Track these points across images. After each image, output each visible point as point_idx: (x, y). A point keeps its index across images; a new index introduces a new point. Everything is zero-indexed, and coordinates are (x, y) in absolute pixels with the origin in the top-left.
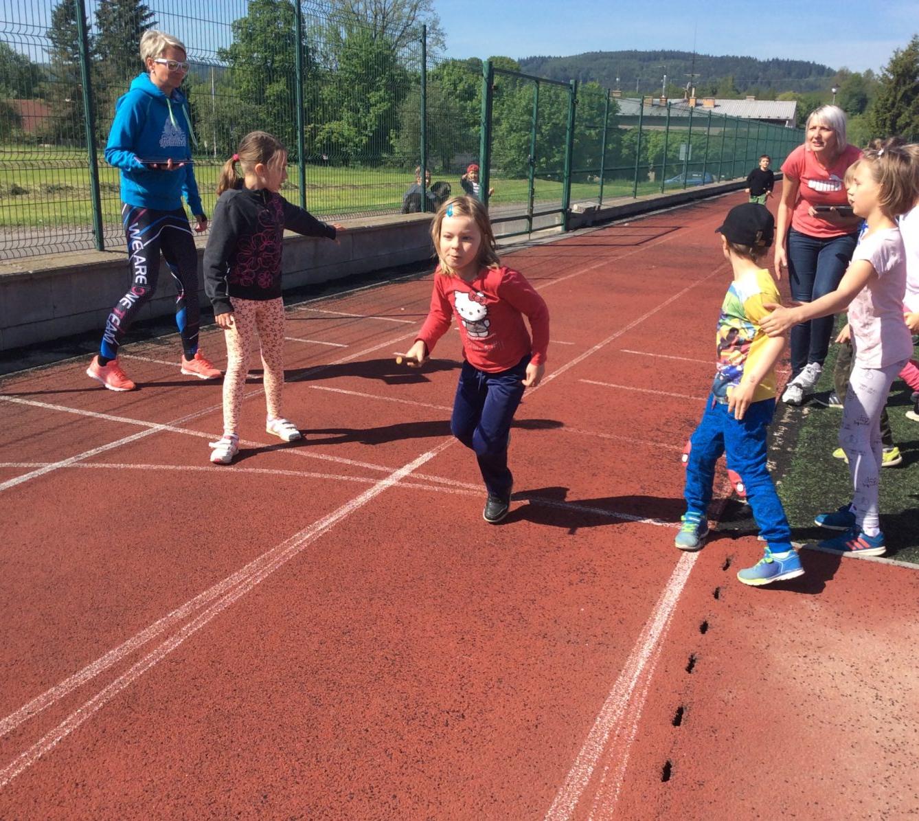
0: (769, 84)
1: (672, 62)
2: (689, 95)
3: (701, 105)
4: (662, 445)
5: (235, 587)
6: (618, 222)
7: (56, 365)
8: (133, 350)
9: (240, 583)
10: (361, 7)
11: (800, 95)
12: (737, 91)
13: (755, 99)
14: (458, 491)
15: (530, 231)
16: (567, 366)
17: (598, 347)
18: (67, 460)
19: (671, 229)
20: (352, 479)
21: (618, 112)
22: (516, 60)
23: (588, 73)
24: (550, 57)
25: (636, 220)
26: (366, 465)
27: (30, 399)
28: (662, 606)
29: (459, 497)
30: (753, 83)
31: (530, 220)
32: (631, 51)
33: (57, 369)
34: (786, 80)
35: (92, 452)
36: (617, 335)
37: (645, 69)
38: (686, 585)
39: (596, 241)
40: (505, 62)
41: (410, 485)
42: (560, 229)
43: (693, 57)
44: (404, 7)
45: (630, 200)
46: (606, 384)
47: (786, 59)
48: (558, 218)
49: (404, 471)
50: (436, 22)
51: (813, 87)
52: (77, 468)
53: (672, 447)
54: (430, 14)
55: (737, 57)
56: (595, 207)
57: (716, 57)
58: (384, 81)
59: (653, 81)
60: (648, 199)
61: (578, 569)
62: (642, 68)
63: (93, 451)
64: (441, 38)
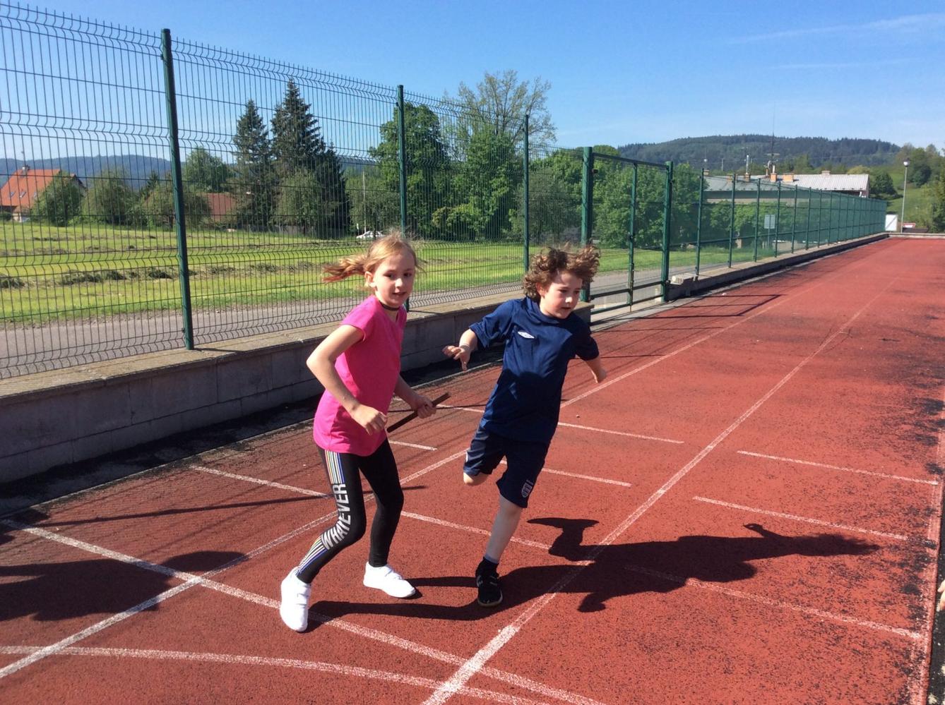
0: (840, 160)
1: (754, 144)
2: (770, 172)
3: (781, 180)
4: (811, 610)
6: (715, 291)
7: (120, 482)
8: (208, 459)
10: (486, 108)
11: (869, 169)
12: (811, 166)
13: (831, 173)
16: (678, 476)
17: (710, 447)
18: (63, 641)
19: (769, 298)
21: (706, 188)
22: (616, 148)
23: (678, 156)
24: (645, 144)
25: (732, 289)
26: (427, 651)
30: (825, 160)
31: (631, 294)
32: (715, 137)
33: (118, 488)
34: (854, 156)
35: (100, 626)
36: (731, 429)
37: (728, 151)
40: (607, 150)
41: (480, 693)
43: (771, 139)
44: (521, 107)
45: (726, 270)
47: (854, 138)
49: (473, 666)
50: (547, 119)
51: (880, 162)
52: (68, 656)
54: (543, 112)
55: (810, 138)
57: (791, 139)
58: (504, 169)
59: (736, 160)
60: (743, 268)
62: (726, 150)
64: (552, 132)
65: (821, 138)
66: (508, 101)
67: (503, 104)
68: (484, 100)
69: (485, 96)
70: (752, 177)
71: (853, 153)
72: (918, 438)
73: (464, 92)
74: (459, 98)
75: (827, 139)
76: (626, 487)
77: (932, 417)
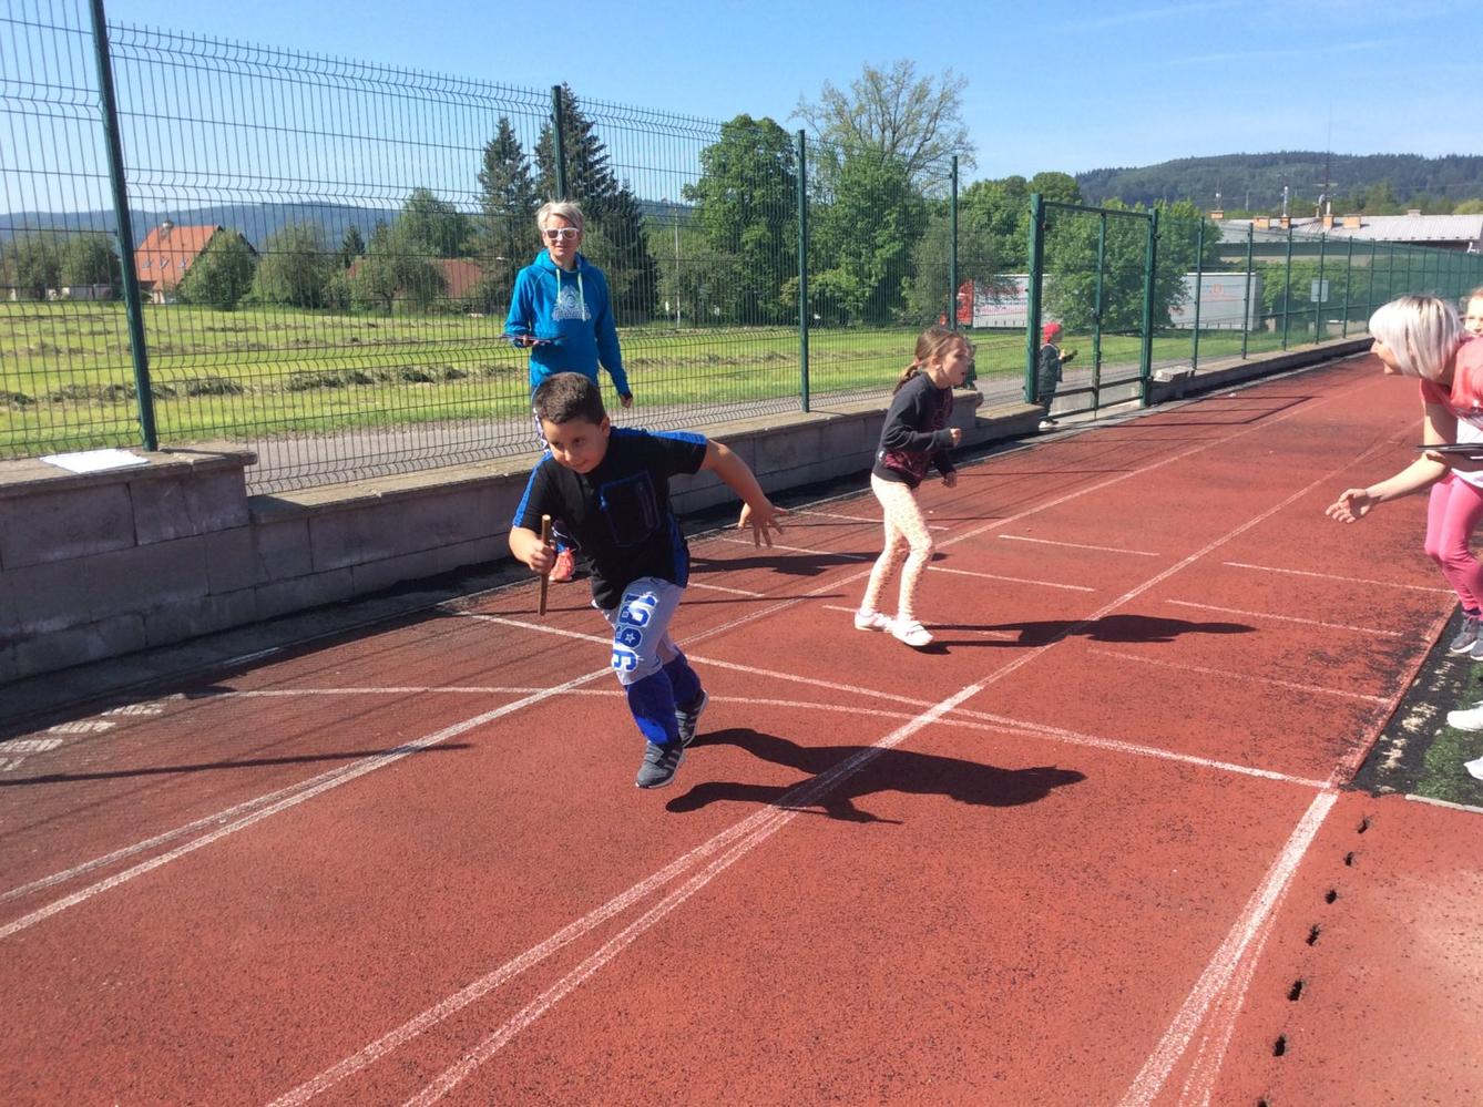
0: (1443, 190)
1: (1298, 167)
2: (1323, 212)
3: (1340, 225)
4: (1281, 682)
5: (760, 826)
6: (1221, 391)
9: (766, 823)
10: (865, 119)
12: (1395, 202)
13: (1422, 214)
14: (1012, 731)
15: (1096, 407)
16: (1150, 583)
17: (1191, 559)
18: (562, 686)
19: (1294, 400)
20: (883, 713)
21: (1218, 239)
23: (1174, 187)
24: (1120, 169)
25: (1245, 389)
26: (898, 698)
27: (512, 619)
28: (1277, 872)
29: (1014, 736)
30: (1418, 191)
31: (1097, 394)
32: (1238, 155)
34: (1467, 183)
35: (587, 678)
36: (1218, 543)
37: (1257, 178)
38: (1309, 849)
39: (1189, 418)
40: (1058, 181)
41: (953, 723)
42: (1137, 403)
43: (1328, 158)
44: (921, 117)
45: (1237, 362)
46: (1203, 606)
48: (1135, 390)
49: (946, 706)
50: (962, 134)
52: (574, 695)
53: (1293, 685)
54: (954, 124)
55: (1393, 156)
56: (1187, 373)
57: (1362, 158)
58: (894, 215)
59: (1269, 193)
60: (1264, 360)
61: (1169, 826)
62: (1254, 177)
63: (588, 676)
64: (969, 153)
65: (1412, 155)
66: (900, 109)
67: (893, 113)
68: (862, 107)
69: (864, 101)
70: (1293, 221)
71: (1466, 178)
73: (831, 94)
74: (823, 105)
75: (1422, 157)
76: (1089, 592)
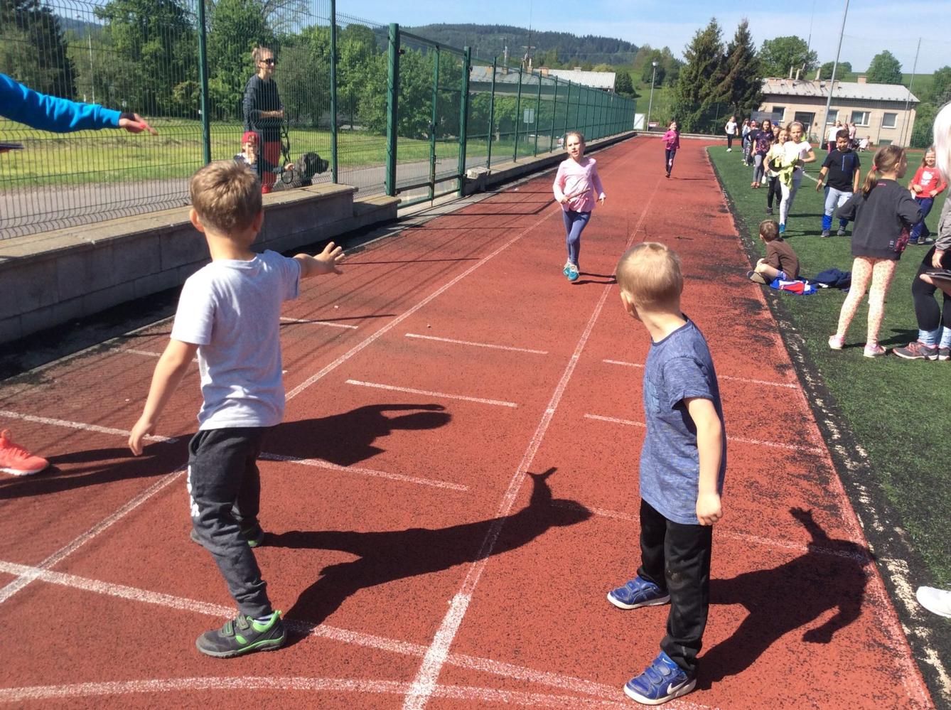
2: (527, 65)
6: (506, 187)
11: (616, 68)
13: (582, 70)
14: (538, 698)
16: (558, 393)
17: (576, 357)
22: (371, 28)
31: (433, 187)
32: (470, 25)
34: (599, 54)
37: (482, 41)
40: (362, 30)
41: (460, 691)
47: (598, 36)
49: (437, 654)
55: (559, 33)
60: (527, 163)
65: (569, 34)
70: (510, 70)
71: (598, 50)
72: (757, 339)
75: (574, 35)
76: (513, 408)
77: (757, 317)
